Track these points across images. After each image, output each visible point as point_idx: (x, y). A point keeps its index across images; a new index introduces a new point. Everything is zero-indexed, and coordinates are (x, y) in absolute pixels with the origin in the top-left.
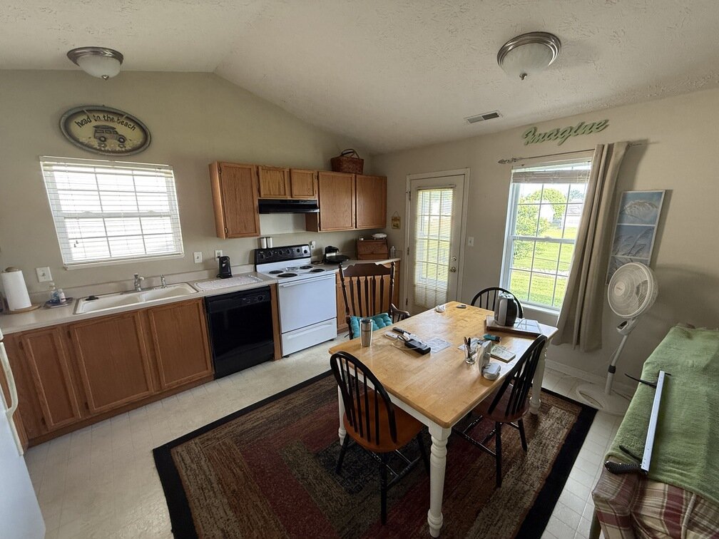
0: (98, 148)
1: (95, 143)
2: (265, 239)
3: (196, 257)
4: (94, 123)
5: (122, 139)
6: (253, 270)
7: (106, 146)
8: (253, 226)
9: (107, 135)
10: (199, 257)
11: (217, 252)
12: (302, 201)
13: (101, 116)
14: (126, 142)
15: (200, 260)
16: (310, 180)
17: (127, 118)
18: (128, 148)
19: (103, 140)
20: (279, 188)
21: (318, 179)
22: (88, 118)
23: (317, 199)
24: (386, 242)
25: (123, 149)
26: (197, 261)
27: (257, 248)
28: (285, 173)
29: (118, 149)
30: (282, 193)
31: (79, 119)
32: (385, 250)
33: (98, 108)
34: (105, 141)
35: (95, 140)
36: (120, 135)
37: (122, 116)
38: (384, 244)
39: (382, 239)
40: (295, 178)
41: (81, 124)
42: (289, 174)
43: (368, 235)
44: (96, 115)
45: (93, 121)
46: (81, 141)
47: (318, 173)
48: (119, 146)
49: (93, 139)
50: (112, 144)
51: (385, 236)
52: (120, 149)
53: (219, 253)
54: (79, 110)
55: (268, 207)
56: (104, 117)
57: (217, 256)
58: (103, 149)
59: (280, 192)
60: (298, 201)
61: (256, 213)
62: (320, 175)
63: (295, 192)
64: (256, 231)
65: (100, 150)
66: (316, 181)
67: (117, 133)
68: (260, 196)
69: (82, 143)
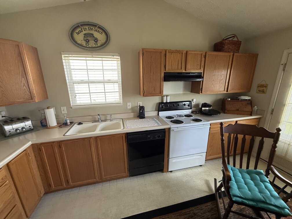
0: (85, 46)
1: (84, 43)
2: (165, 97)
3: (128, 105)
4: (84, 32)
5: (96, 40)
6: (157, 114)
7: (89, 44)
8: (159, 90)
9: (89, 38)
10: (130, 105)
11: (139, 103)
12: (192, 73)
13: (87, 28)
14: (98, 42)
15: (130, 107)
16: (199, 58)
17: (99, 27)
18: (99, 45)
19: (87, 41)
20: (178, 65)
21: (205, 58)
22: (81, 29)
23: (202, 72)
24: (250, 103)
25: (97, 46)
26: (128, 108)
27: (161, 102)
28: (183, 54)
29: (94, 46)
30: (180, 68)
31: (77, 31)
32: (249, 108)
33: (86, 23)
34: (88, 41)
35: (84, 41)
36: (95, 38)
37: (96, 26)
38: (248, 104)
39: (246, 100)
40: (189, 57)
41: (78, 33)
42: (186, 55)
43: (235, 97)
44: (85, 28)
45: (83, 30)
46: (78, 43)
47: (206, 53)
48: (95, 44)
49: (83, 41)
50: (92, 43)
51: (249, 98)
52: (95, 46)
53: (140, 104)
54: (77, 25)
55: (170, 77)
56: (88, 28)
57: (138, 105)
58: (87, 46)
59: (178, 67)
60: (189, 73)
61: (162, 81)
62: (207, 55)
63: (188, 67)
64: (161, 92)
65: (86, 47)
66: (203, 59)
67: (94, 37)
68: (165, 70)
69: (78, 44)
